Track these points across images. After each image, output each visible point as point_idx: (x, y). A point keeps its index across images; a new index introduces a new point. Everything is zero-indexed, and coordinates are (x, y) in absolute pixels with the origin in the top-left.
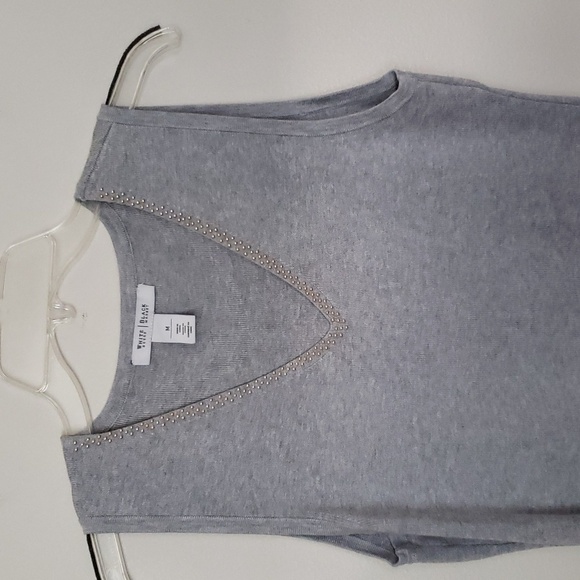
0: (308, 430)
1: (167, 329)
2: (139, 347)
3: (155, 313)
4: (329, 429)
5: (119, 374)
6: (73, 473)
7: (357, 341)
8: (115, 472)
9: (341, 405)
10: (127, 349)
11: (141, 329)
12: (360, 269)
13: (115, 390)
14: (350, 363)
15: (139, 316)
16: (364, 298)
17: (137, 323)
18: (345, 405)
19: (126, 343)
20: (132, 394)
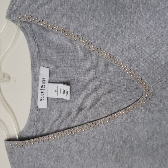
0: (128, 146)
1: (56, 91)
2: (41, 100)
3: (49, 82)
4: (139, 146)
5: (32, 112)
6: (11, 158)
7: (158, 103)
8: (30, 160)
9: (146, 134)
10: (35, 100)
11: (42, 91)
12: (163, 63)
13: (30, 119)
14: (153, 113)
15: (40, 84)
16: (164, 79)
17: (40, 88)
18: (148, 134)
19: (34, 97)
20: (38, 121)
